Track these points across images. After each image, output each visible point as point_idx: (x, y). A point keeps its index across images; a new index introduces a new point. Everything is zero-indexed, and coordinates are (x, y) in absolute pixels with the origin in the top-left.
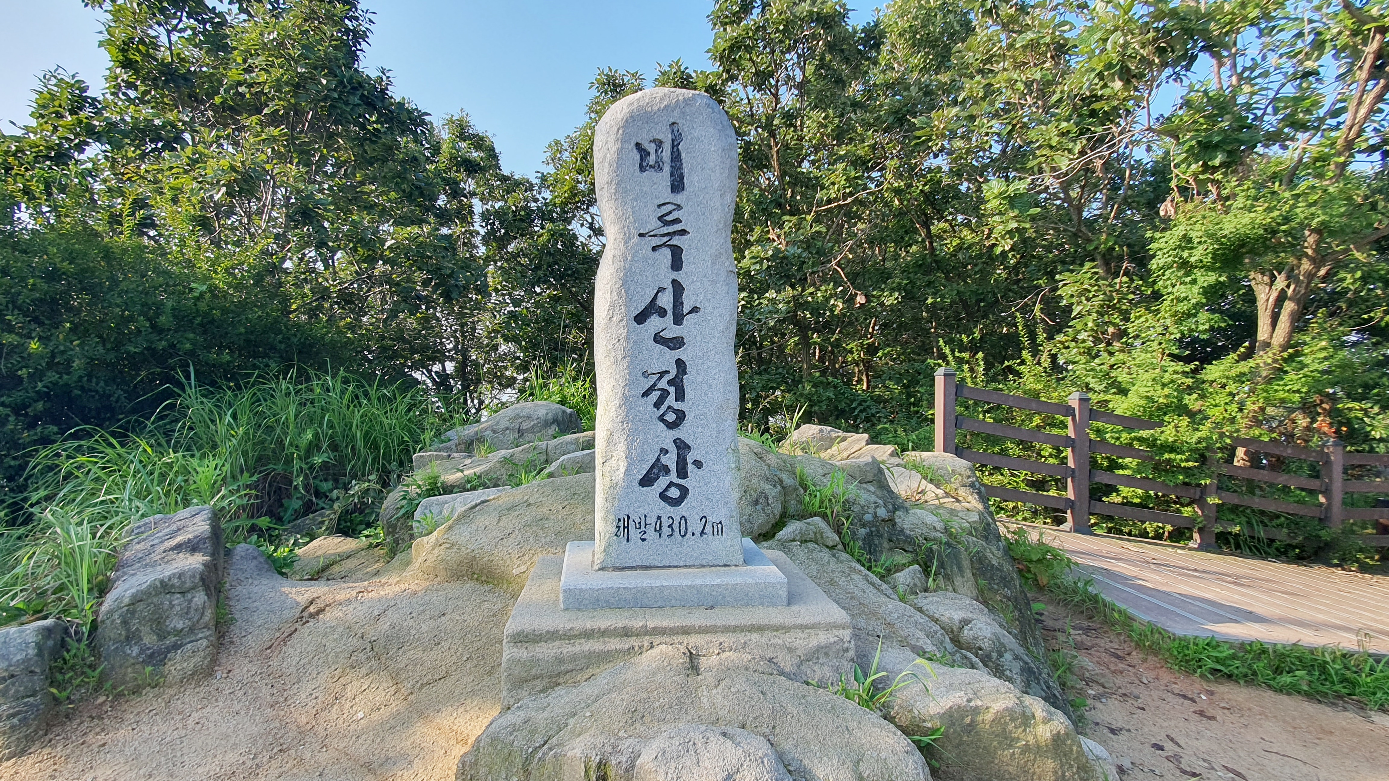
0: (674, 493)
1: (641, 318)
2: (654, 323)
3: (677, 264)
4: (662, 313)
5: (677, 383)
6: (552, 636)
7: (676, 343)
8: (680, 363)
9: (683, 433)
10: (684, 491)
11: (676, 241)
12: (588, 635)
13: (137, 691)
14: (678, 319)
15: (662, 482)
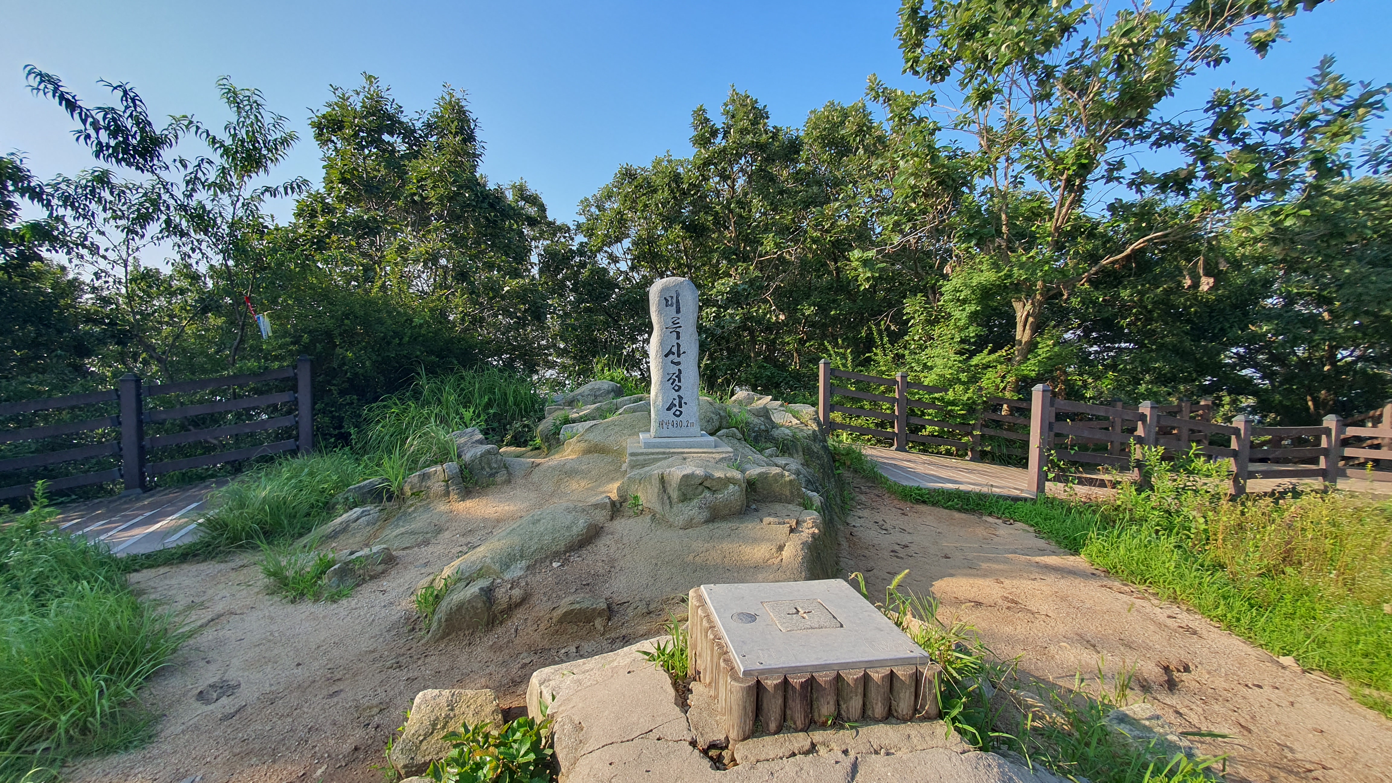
0: (678, 413)
1: (666, 356)
2: (671, 357)
3: (678, 338)
4: (674, 354)
5: (678, 377)
6: (642, 454)
7: (679, 363)
8: (679, 370)
9: (680, 393)
10: (681, 412)
11: (678, 330)
12: (653, 454)
13: (488, 486)
14: (679, 356)
15: (674, 409)
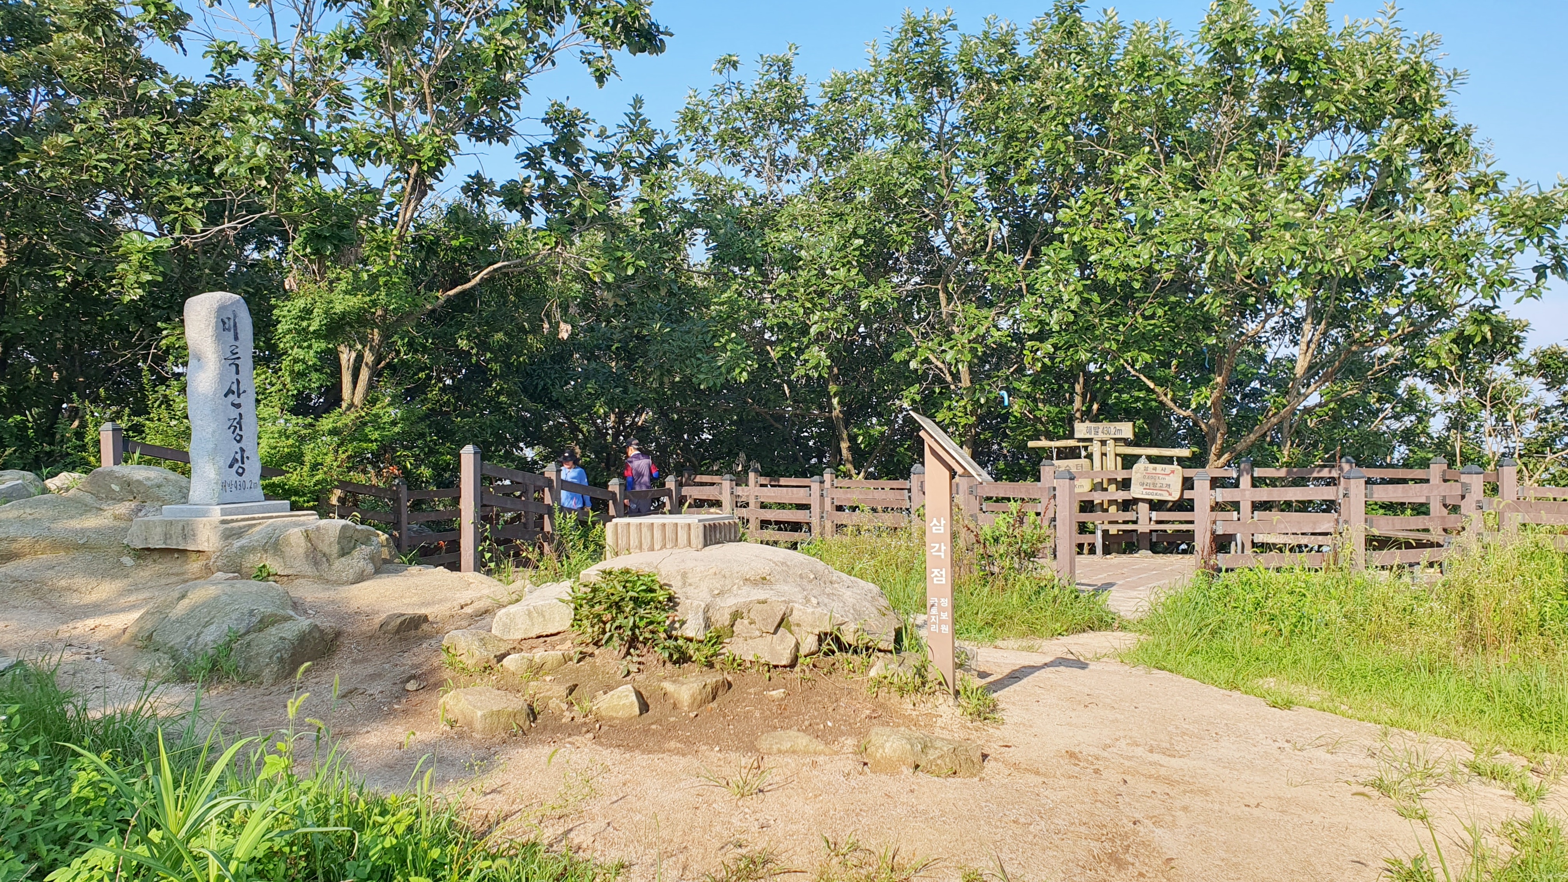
0: (240, 471)
1: (226, 394)
2: (231, 397)
3: (237, 373)
4: (233, 393)
5: (239, 423)
7: (238, 406)
8: (240, 414)
9: (242, 445)
10: (244, 470)
11: (237, 362)
14: (239, 396)
15: (236, 466)
